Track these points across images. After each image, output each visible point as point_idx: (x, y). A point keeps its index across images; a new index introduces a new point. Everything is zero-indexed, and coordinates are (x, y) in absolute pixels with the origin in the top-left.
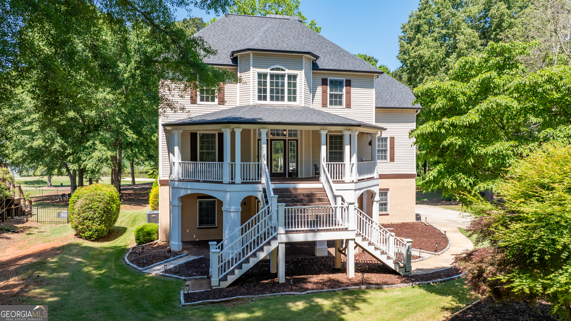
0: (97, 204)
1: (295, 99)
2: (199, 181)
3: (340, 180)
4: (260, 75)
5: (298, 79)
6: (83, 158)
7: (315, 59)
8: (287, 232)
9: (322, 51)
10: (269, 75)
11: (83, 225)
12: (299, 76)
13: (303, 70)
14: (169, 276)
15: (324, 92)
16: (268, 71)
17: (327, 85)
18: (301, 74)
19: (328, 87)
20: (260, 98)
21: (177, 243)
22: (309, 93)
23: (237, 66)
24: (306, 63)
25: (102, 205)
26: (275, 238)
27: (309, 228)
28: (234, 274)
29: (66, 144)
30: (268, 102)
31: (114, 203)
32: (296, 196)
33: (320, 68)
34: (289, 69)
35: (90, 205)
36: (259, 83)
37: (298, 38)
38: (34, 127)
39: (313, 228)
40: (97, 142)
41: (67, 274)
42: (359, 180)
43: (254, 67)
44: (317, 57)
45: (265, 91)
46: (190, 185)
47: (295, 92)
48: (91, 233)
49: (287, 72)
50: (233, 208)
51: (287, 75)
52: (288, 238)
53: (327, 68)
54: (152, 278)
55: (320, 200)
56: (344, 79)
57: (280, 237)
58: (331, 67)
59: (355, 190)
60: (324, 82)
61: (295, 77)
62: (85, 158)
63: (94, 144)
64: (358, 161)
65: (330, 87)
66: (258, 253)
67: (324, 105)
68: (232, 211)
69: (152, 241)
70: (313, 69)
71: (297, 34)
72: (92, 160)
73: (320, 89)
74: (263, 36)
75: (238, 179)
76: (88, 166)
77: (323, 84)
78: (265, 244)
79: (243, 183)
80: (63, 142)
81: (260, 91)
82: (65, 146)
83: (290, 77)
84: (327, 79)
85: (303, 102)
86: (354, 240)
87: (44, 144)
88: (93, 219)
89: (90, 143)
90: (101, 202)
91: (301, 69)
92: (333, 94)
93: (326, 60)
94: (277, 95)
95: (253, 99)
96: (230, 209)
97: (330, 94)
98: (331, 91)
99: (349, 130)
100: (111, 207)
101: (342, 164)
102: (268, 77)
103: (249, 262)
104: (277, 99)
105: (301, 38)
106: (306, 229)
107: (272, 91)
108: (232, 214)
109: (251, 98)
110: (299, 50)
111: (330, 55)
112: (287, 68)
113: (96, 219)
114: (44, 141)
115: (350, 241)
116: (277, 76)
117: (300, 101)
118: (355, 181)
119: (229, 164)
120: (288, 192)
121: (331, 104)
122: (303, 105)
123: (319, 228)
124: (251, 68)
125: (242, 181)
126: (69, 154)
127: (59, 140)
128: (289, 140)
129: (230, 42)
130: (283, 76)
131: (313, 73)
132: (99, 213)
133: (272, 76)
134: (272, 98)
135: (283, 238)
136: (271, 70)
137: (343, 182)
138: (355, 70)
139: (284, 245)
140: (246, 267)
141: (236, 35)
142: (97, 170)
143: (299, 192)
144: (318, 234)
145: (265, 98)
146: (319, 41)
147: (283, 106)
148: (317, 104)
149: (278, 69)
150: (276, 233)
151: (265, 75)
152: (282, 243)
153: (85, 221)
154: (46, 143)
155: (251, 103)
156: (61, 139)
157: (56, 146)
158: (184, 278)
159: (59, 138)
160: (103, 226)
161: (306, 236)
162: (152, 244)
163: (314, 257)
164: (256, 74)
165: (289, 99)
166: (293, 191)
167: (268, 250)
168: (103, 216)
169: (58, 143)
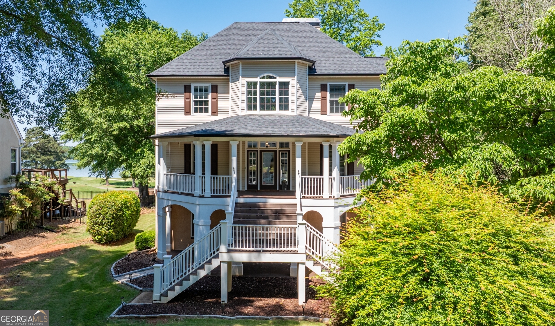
0: (106, 210)
1: (287, 108)
2: (177, 193)
3: (318, 195)
4: (249, 84)
5: (290, 86)
6: (134, 165)
7: (311, 64)
8: (229, 251)
9: (325, 55)
10: (259, 83)
11: (94, 229)
12: (291, 83)
13: (296, 77)
14: (130, 286)
15: (324, 98)
16: (258, 79)
17: (326, 91)
18: (293, 81)
19: (328, 93)
20: (249, 108)
21: (162, 252)
22: (305, 100)
23: (229, 76)
24: (300, 69)
25: (111, 212)
26: (217, 257)
27: (254, 249)
28: (174, 291)
29: (120, 152)
30: (258, 112)
31: (128, 209)
32: (263, 212)
33: (318, 73)
34: (280, 76)
35: (100, 211)
36: (249, 93)
37: (303, 41)
38: (94, 136)
39: (258, 249)
40: (145, 150)
41: (48, 275)
42: (341, 196)
43: (243, 76)
44: (314, 63)
45: (255, 100)
46: (170, 196)
47: (287, 100)
48: (100, 237)
49: (279, 79)
50: (201, 222)
51: (278, 83)
52: (231, 258)
53: (326, 72)
54: (116, 286)
55: (288, 217)
56: (347, 84)
57: (222, 256)
58: (331, 72)
59: (336, 207)
60: (324, 88)
61: (287, 84)
62: (135, 165)
63: (143, 151)
64: (340, 175)
65: (330, 93)
66: (198, 271)
67: (323, 112)
68: (200, 224)
69: (149, 248)
70: (309, 75)
71: (303, 38)
72: (141, 166)
73: (318, 96)
74: (257, 44)
75: (208, 192)
76: (137, 172)
77: (322, 90)
78: (206, 263)
79: (212, 196)
80: (117, 150)
81: (249, 100)
82: (119, 154)
83: (281, 84)
84: (326, 85)
85: (295, 110)
86: (304, 264)
87: (100, 152)
88: (102, 224)
89: (138, 151)
90: (110, 208)
91: (293, 76)
92: (333, 101)
93: (327, 63)
94: (268, 105)
95: (242, 110)
96: (199, 222)
97: (330, 101)
98: (331, 97)
99: (328, 141)
100: (124, 214)
101: (320, 179)
102: (258, 86)
103: (189, 280)
104: (268, 108)
105: (306, 41)
106: (251, 249)
107: (262, 100)
108: (201, 227)
109: (240, 108)
110: (290, 57)
111: (334, 58)
112: (278, 75)
113: (105, 225)
114: (102, 149)
115: (300, 265)
116: (268, 84)
117: (292, 110)
118: (336, 197)
119: (200, 177)
120: (257, 207)
121: (332, 110)
122: (295, 114)
123: (265, 249)
124: (240, 77)
125: (212, 194)
126: (123, 161)
127: (114, 148)
128: (280, 151)
129: (229, 52)
130: (274, 85)
131: (309, 79)
132: (108, 219)
133: (262, 84)
134: (262, 108)
135: (224, 257)
136: (261, 78)
137: (321, 198)
138: (359, 73)
139: (226, 265)
140: (187, 285)
141: (237, 44)
142: (145, 176)
143: (269, 207)
144: (263, 255)
145: (255, 108)
146: (326, 43)
147: (273, 115)
148: (316, 112)
149: (269, 77)
150: (218, 252)
151: (255, 84)
152: (224, 262)
153: (96, 226)
154: (103, 150)
155: (240, 114)
156: (117, 147)
157: (111, 153)
158: (141, 289)
159: (114, 146)
160: (111, 231)
161: (250, 257)
162: (148, 251)
163: (288, 277)
164: (245, 83)
165: (281, 108)
166: (262, 206)
167: (209, 268)
168: (112, 222)
169: (113, 150)
